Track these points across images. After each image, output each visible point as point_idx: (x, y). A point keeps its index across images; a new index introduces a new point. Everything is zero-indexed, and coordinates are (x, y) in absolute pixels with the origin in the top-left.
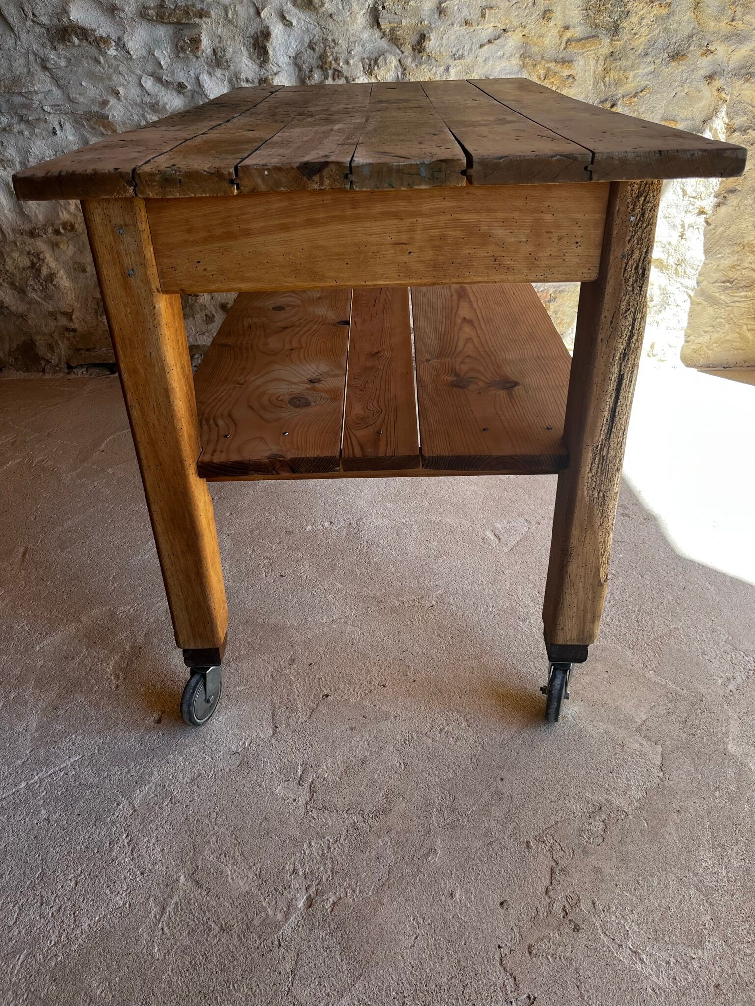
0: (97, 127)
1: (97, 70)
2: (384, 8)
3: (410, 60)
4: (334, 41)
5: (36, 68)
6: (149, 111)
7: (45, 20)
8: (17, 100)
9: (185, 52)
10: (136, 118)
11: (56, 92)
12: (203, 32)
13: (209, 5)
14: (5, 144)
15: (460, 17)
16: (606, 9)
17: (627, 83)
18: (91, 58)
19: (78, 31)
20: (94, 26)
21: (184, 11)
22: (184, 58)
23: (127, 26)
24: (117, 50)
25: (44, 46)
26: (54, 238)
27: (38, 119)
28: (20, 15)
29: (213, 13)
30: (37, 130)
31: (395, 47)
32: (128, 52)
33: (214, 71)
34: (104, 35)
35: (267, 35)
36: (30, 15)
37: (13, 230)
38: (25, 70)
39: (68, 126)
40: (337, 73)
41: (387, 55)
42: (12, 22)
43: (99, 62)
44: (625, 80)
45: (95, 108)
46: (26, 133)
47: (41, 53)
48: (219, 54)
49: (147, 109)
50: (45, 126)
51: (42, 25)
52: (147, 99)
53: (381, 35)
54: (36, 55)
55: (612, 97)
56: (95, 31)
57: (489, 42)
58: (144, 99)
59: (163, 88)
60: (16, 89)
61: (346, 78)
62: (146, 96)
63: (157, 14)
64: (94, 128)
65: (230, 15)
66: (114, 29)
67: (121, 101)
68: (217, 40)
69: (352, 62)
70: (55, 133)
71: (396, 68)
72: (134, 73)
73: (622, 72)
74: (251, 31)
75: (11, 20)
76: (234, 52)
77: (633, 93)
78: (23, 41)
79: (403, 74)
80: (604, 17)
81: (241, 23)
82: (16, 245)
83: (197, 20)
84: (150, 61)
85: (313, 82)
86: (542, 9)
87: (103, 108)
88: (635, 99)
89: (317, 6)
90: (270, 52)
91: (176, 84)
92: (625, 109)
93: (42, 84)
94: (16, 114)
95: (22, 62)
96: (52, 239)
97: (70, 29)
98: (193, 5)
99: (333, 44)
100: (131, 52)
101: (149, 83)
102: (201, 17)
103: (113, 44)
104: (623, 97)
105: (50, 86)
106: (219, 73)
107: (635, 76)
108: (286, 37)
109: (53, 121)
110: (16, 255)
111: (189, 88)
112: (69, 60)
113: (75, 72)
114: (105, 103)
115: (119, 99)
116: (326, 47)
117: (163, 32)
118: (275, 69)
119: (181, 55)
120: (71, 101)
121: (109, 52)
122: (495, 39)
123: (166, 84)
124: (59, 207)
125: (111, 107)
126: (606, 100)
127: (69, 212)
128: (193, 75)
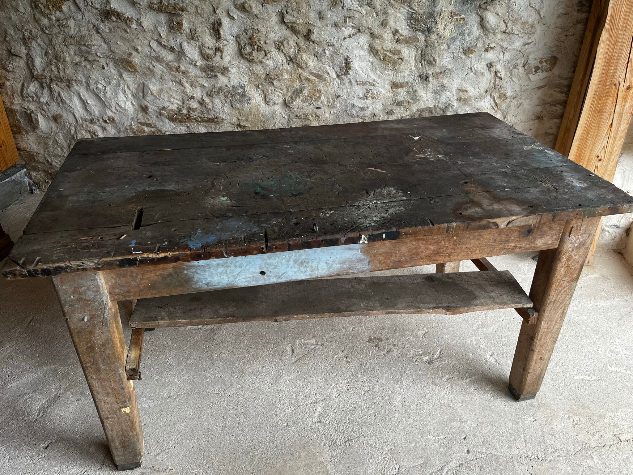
0: (126, 67)
1: (126, 36)
2: (287, 12)
3: (303, 43)
4: (258, 30)
5: (93, 32)
6: (155, 60)
7: (98, 6)
8: (83, 48)
9: (174, 30)
10: (147, 64)
11: (104, 46)
12: (184, 19)
13: (187, 4)
14: (77, 72)
15: (332, 21)
16: (422, 20)
18: (123, 29)
19: (115, 14)
20: (124, 11)
21: (173, 7)
22: (174, 33)
23: (142, 13)
24: (137, 25)
25: (97, 20)
26: (104, 124)
27: (94, 60)
28: (85, 3)
29: (189, 9)
30: (94, 66)
31: (294, 35)
32: (143, 27)
33: (191, 42)
34: (130, 17)
35: (220, 24)
36: (90, 3)
37: (82, 118)
38: (87, 32)
39: (111, 64)
40: (260, 49)
41: (289, 39)
42: (80, 6)
43: (127, 32)
45: (125, 57)
46: (88, 67)
47: (96, 23)
48: (193, 32)
49: (153, 59)
50: (98, 64)
51: (96, 9)
52: (153, 54)
53: (286, 28)
54: (93, 25)
56: (124, 14)
57: (350, 36)
58: (152, 54)
59: (163, 49)
60: (82, 43)
61: (265, 51)
62: (153, 52)
63: (158, 7)
64: (125, 67)
65: (199, 11)
66: (136, 14)
67: (139, 54)
68: (192, 24)
69: (268, 42)
70: (103, 68)
71: (294, 47)
72: (146, 39)
74: (211, 21)
75: (80, 5)
76: (202, 32)
78: (86, 17)
79: (298, 50)
80: (421, 25)
81: (205, 15)
82: (83, 127)
83: (180, 12)
84: (156, 33)
85: (246, 52)
86: (382, 19)
87: (129, 57)
89: (248, 9)
90: (222, 33)
91: (169, 47)
93: (96, 41)
94: (83, 56)
95: (86, 28)
96: (103, 125)
97: (110, 12)
98: (178, 4)
99: (257, 31)
100: (145, 28)
101: (154, 45)
102: (182, 11)
103: (135, 22)
105: (101, 42)
106: (193, 42)
108: (231, 25)
109: (103, 62)
110: (83, 132)
111: (176, 49)
112: (110, 29)
113: (114, 36)
114: (130, 54)
115: (138, 53)
116: (253, 32)
117: (162, 18)
118: (225, 42)
119: (172, 31)
120: (112, 52)
121: (132, 26)
122: (353, 35)
123: (164, 47)
124: (106, 108)
125: (134, 57)
127: (112, 111)
128: (179, 43)
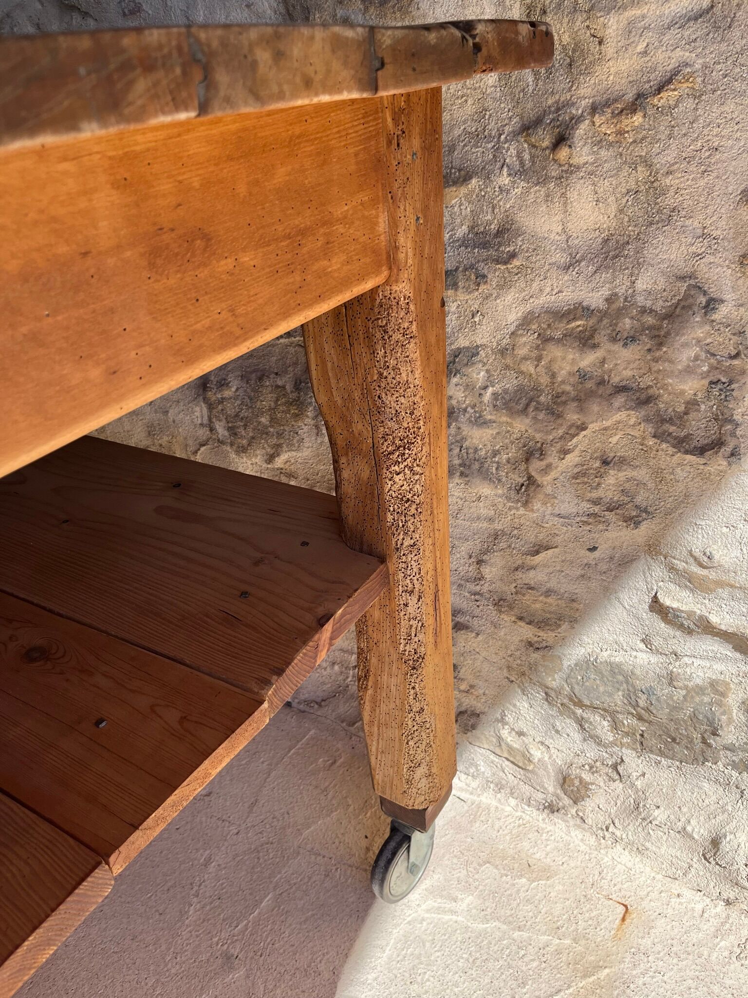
17: (601, 58)
44: (594, 48)
55: (558, 109)
73: (580, 18)
77: (630, 96)
88: (637, 119)
92: (603, 153)
104: (594, 109)
107: (629, 29)
126: (538, 122)
